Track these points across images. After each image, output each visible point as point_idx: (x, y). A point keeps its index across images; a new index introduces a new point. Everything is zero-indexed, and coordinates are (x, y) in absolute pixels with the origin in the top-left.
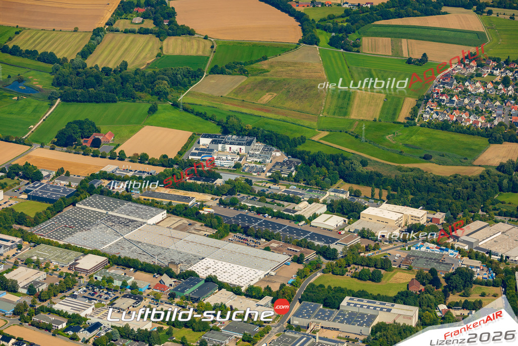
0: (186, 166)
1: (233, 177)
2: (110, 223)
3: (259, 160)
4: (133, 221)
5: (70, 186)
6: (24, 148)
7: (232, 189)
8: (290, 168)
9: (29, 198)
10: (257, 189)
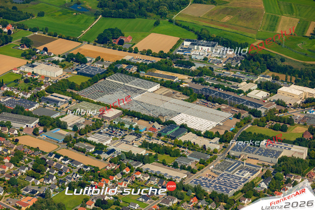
0: (174, 58)
1: (202, 66)
2: (125, 90)
3: (218, 56)
4: (139, 90)
5: (103, 67)
6: (77, 44)
7: (201, 72)
8: (237, 61)
9: (78, 74)
10: (216, 73)
